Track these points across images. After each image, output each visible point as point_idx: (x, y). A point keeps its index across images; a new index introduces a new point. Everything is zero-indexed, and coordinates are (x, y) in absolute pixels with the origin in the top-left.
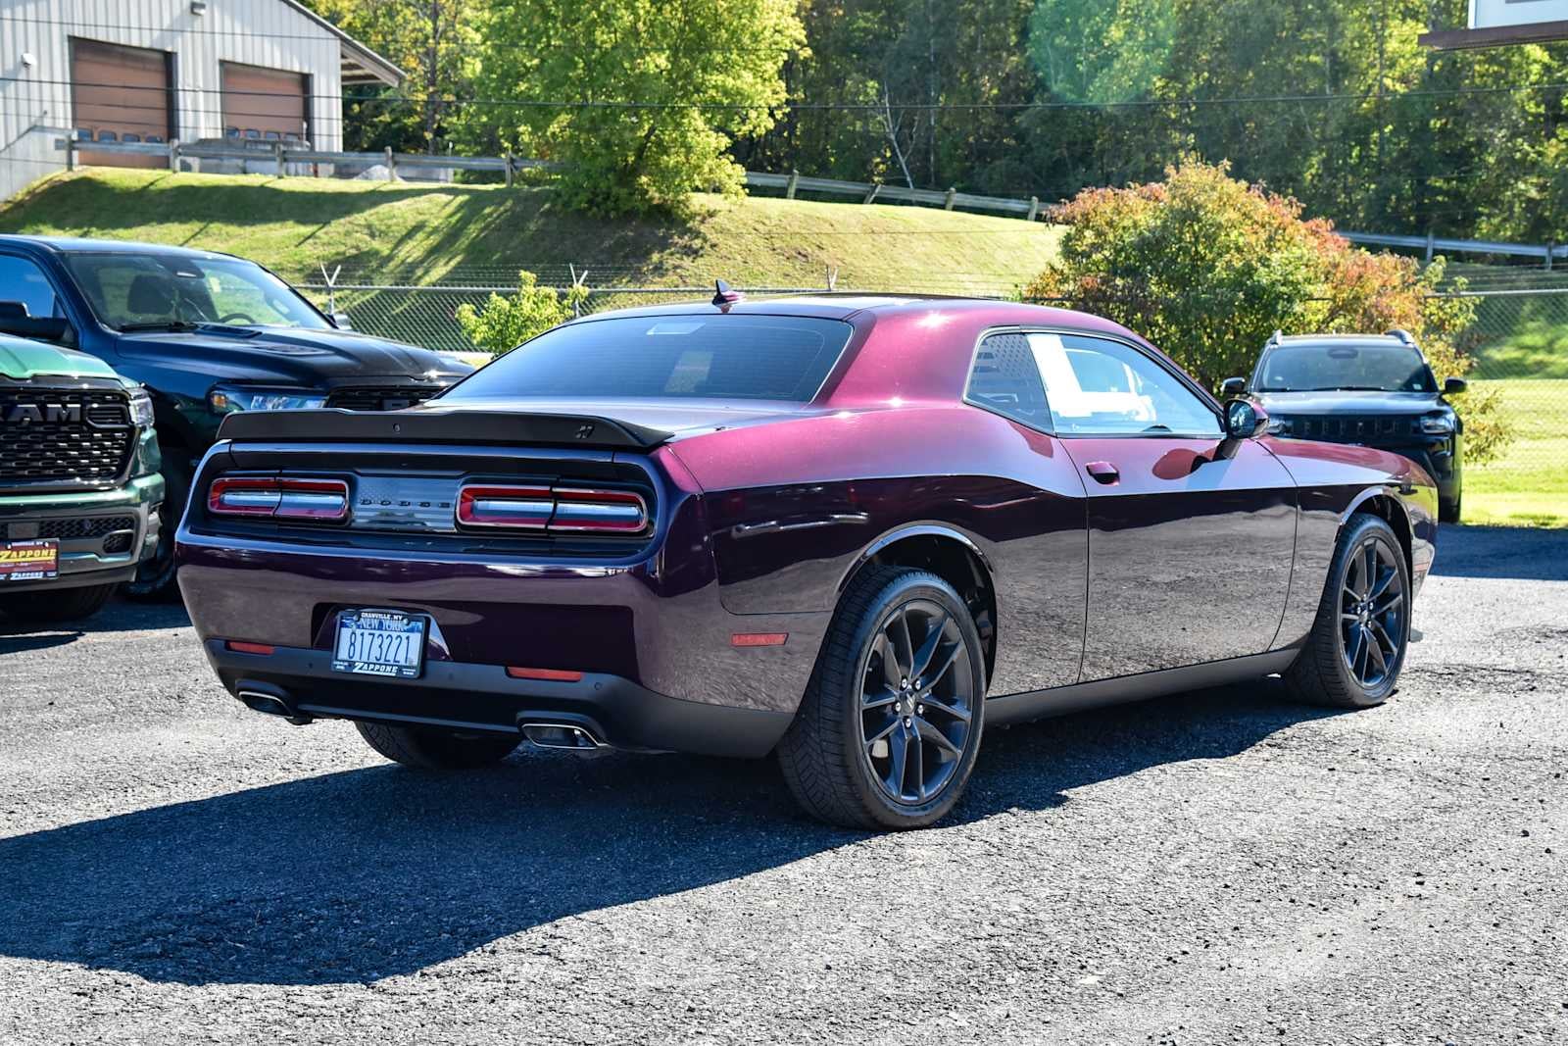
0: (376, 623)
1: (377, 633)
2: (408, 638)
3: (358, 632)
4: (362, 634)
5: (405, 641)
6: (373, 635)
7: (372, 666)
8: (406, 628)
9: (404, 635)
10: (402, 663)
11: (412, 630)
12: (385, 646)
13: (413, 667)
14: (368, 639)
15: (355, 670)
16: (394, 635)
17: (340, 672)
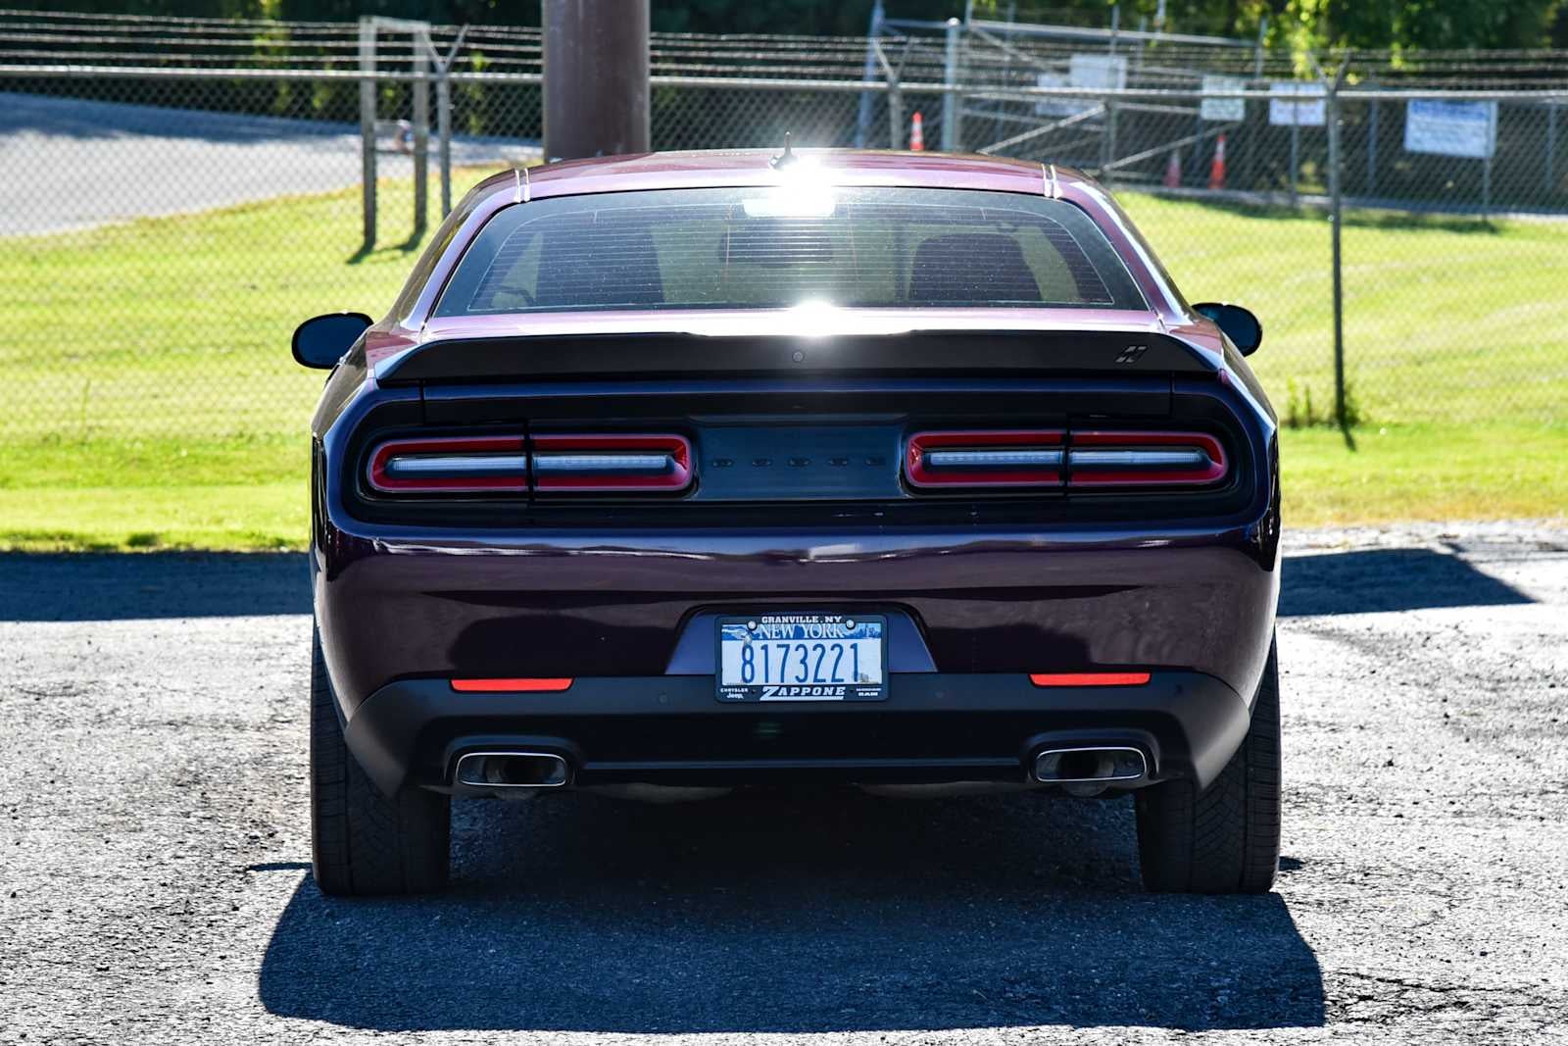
0: (790, 629)
1: (793, 644)
2: (854, 647)
3: (757, 645)
4: (765, 648)
5: (848, 653)
6: (787, 647)
7: (794, 691)
8: (848, 633)
9: (846, 644)
10: (850, 681)
11: (861, 635)
12: (812, 662)
13: (876, 685)
14: (775, 654)
15: (764, 698)
16: (828, 644)
17: (735, 702)
